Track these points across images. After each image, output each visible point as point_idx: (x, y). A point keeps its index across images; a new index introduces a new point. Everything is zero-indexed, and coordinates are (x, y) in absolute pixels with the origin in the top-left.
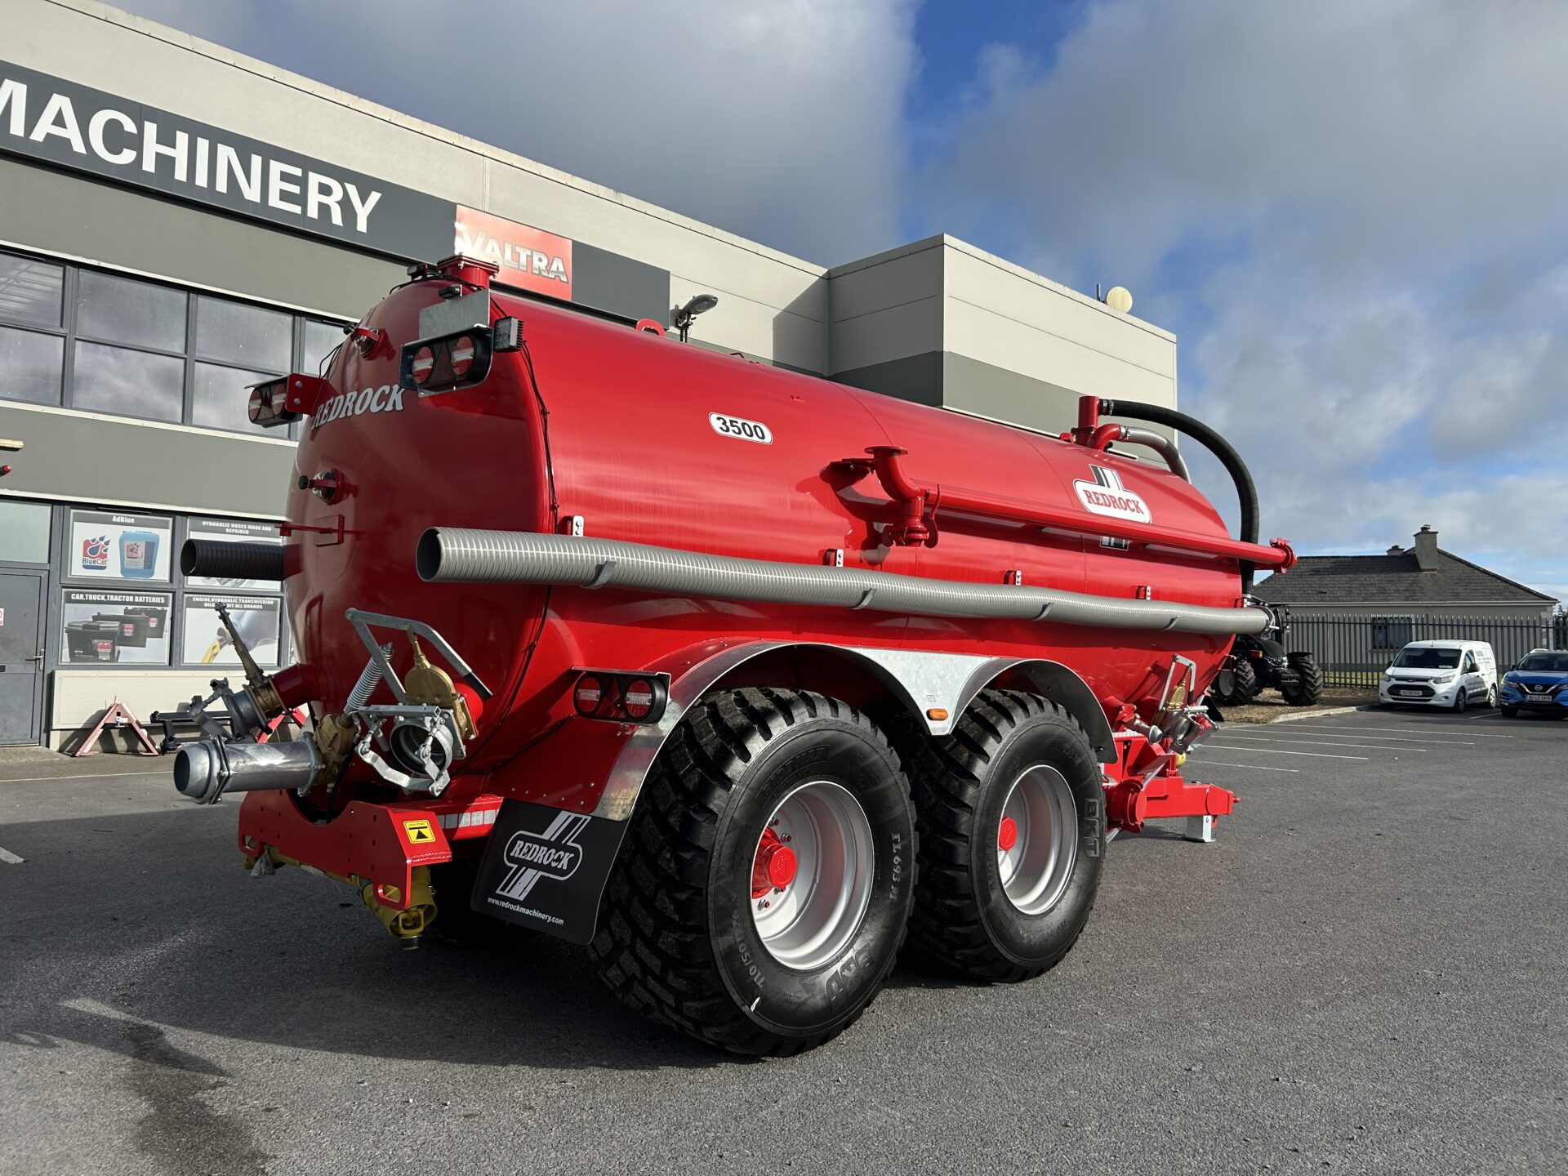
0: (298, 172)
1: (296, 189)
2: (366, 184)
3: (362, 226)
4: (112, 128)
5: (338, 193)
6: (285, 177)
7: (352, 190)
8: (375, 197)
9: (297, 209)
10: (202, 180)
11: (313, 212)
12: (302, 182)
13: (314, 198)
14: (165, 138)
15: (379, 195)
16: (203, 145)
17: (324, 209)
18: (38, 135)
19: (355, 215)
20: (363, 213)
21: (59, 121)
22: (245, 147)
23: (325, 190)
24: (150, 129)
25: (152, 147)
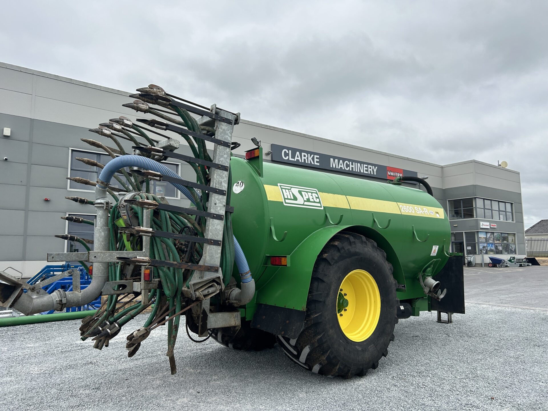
0: (367, 166)
1: (367, 169)
2: (375, 165)
3: (375, 174)
4: (347, 163)
5: (372, 169)
6: (366, 167)
7: (373, 167)
8: (376, 167)
9: (367, 172)
10: (356, 171)
11: (369, 173)
13: (369, 170)
14: (352, 165)
16: (356, 164)
17: (370, 171)
18: (339, 168)
19: (374, 172)
21: (341, 165)
22: (361, 163)
23: (370, 168)
24: (350, 163)
25: (351, 166)
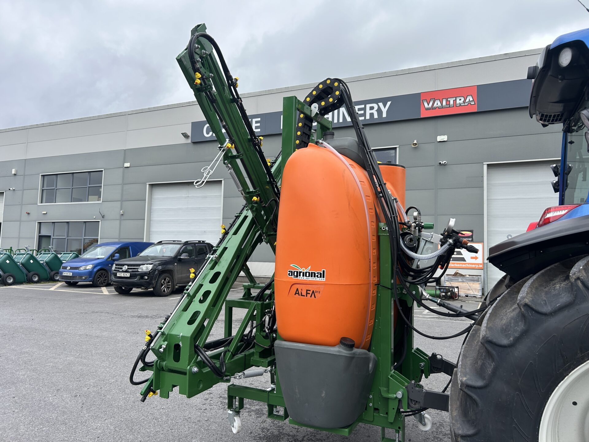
0: (363, 106)
1: (363, 112)
2: (384, 101)
3: (384, 115)
5: (376, 108)
6: (359, 110)
7: (381, 105)
8: (389, 103)
9: (363, 118)
10: (336, 121)
11: (368, 117)
12: (364, 109)
13: (368, 112)
15: (391, 102)
17: (372, 115)
19: (382, 112)
20: (384, 111)
23: (372, 108)
